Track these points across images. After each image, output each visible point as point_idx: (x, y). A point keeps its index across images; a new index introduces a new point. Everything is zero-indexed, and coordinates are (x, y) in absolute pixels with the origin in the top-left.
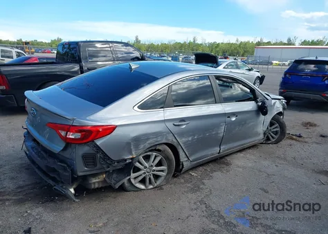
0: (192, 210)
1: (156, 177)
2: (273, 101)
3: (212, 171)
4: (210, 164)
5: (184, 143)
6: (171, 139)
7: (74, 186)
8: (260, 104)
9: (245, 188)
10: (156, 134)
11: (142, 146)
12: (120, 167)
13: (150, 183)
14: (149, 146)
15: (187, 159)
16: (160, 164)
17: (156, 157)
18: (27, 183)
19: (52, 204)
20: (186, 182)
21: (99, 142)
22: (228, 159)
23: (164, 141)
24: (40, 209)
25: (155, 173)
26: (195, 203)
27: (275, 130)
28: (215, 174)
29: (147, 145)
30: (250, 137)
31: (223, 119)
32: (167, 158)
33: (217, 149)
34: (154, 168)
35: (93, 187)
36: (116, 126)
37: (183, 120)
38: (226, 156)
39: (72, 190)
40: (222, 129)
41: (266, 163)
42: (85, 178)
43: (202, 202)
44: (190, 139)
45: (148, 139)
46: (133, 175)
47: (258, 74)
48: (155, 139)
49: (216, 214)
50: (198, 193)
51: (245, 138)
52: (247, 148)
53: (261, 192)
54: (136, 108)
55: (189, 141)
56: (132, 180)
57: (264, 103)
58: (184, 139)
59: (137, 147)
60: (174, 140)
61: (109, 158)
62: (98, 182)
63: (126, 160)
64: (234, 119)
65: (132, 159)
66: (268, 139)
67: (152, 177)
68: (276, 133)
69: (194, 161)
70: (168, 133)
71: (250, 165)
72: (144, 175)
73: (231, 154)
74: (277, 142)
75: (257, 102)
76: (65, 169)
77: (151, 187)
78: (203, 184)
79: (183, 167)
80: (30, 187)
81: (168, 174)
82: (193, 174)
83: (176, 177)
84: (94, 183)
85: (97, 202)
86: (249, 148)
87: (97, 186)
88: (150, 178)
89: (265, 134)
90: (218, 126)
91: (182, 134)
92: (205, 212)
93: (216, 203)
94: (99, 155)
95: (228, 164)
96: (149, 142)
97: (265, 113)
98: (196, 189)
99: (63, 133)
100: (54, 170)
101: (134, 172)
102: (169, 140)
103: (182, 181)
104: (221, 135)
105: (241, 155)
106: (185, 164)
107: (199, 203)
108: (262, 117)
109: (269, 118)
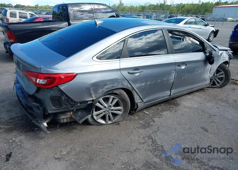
0: (140, 143)
1: (115, 115)
2: (221, 52)
3: (162, 111)
4: (162, 104)
5: (138, 88)
6: (126, 85)
7: (47, 121)
8: (208, 54)
9: (188, 126)
10: (113, 81)
11: (101, 90)
12: (84, 107)
13: (110, 119)
14: (107, 91)
15: (141, 101)
16: (117, 105)
17: (113, 99)
18: (18, 115)
19: (32, 134)
20: (139, 119)
21: (62, 87)
22: (178, 100)
23: (120, 86)
24: (22, 137)
25: (113, 112)
26: (144, 138)
27: (220, 76)
28: (165, 113)
29: (105, 89)
30: (198, 82)
31: (173, 68)
32: (123, 100)
33: (168, 93)
34: (113, 108)
35: (62, 121)
36: (77, 74)
37: (137, 69)
38: (177, 97)
39: (45, 124)
40: (173, 76)
41: (209, 105)
42: (56, 115)
43: (150, 137)
44: (143, 84)
45: (105, 85)
46: (95, 113)
47: (213, 29)
48: (112, 85)
49: (160, 148)
50: (148, 129)
51: (193, 84)
52: (195, 91)
53: (201, 130)
54: (95, 58)
55: (142, 86)
56: (94, 117)
57: (211, 54)
58: (138, 85)
59: (96, 91)
60: (129, 86)
61: (72, 100)
62: (67, 118)
63: (87, 102)
64: (183, 67)
65: (93, 101)
66: (214, 84)
67: (111, 115)
68: (221, 79)
69: (147, 102)
70: (123, 80)
71: (196, 106)
72: (104, 113)
73: (181, 96)
74: (221, 87)
75: (205, 53)
76: (38, 108)
77: (110, 122)
78: (154, 121)
79: (137, 107)
80: (20, 118)
81: (124, 112)
82: (146, 112)
83: (131, 115)
84: (63, 119)
85: (66, 133)
86: (197, 91)
87: (65, 121)
88: (109, 116)
89: (211, 80)
90: (169, 73)
91: (136, 81)
92: (151, 146)
93: (161, 139)
94: (63, 98)
95: (177, 105)
96: (106, 87)
97: (212, 63)
98: (146, 126)
99: (34, 79)
100: (31, 108)
101: (96, 111)
102: (124, 85)
103: (137, 118)
104: (172, 81)
105: (189, 97)
106: (139, 104)
107: (147, 138)
108: (209, 66)
109: (215, 66)
